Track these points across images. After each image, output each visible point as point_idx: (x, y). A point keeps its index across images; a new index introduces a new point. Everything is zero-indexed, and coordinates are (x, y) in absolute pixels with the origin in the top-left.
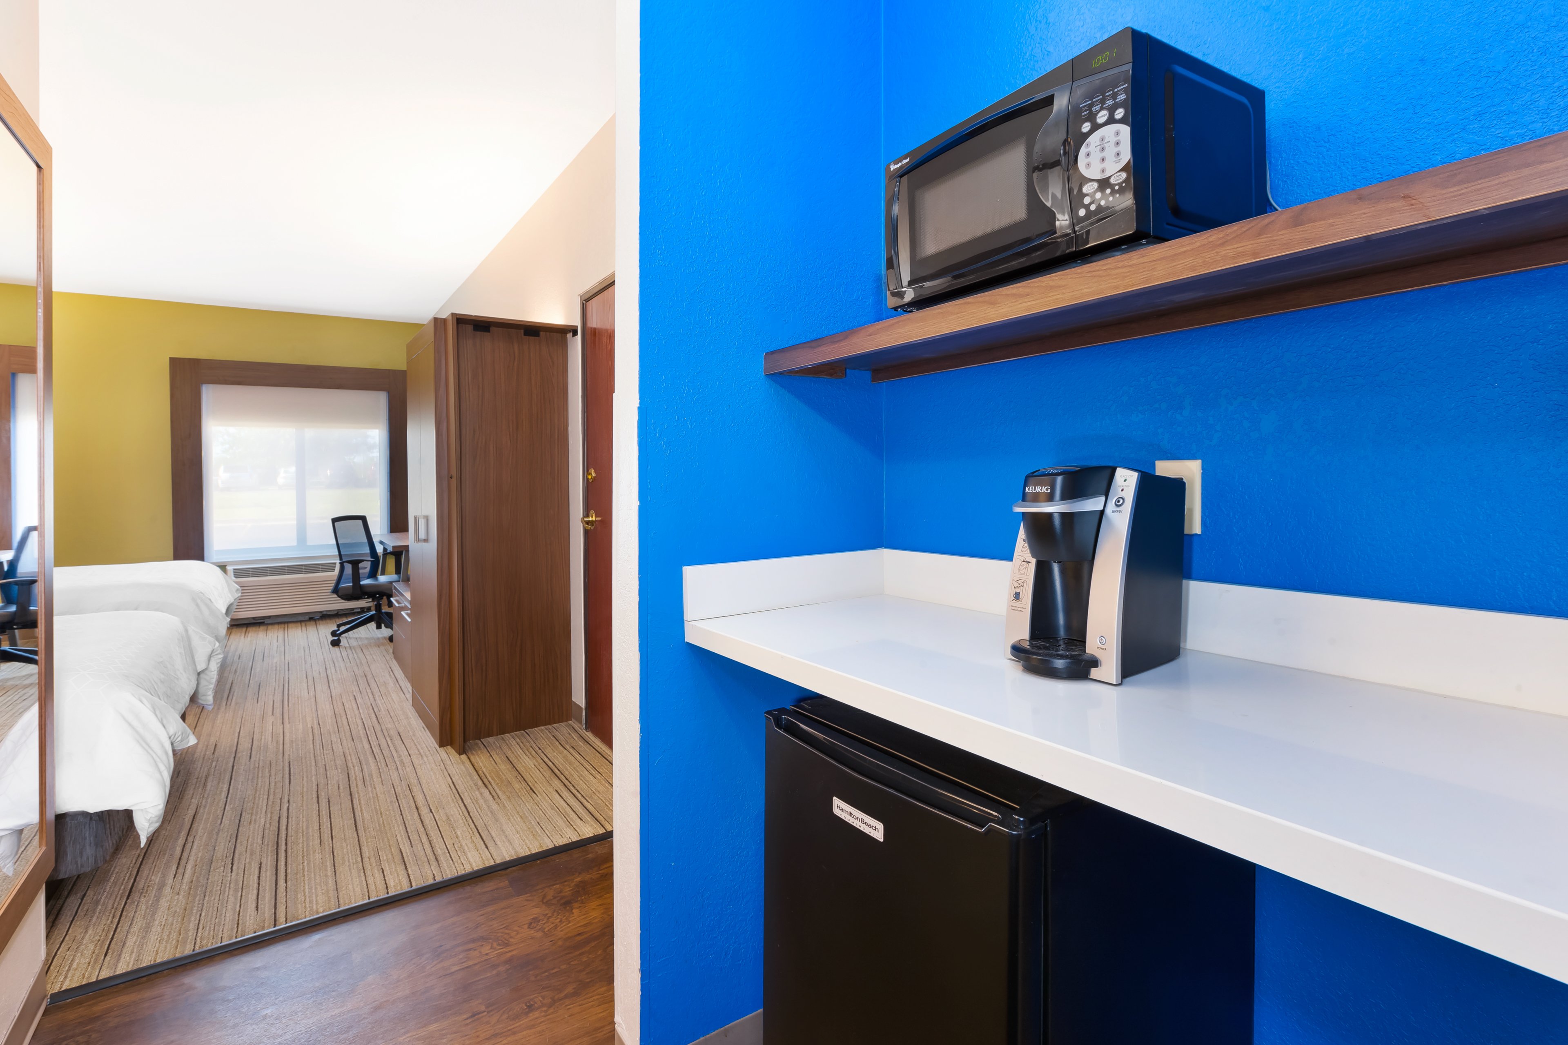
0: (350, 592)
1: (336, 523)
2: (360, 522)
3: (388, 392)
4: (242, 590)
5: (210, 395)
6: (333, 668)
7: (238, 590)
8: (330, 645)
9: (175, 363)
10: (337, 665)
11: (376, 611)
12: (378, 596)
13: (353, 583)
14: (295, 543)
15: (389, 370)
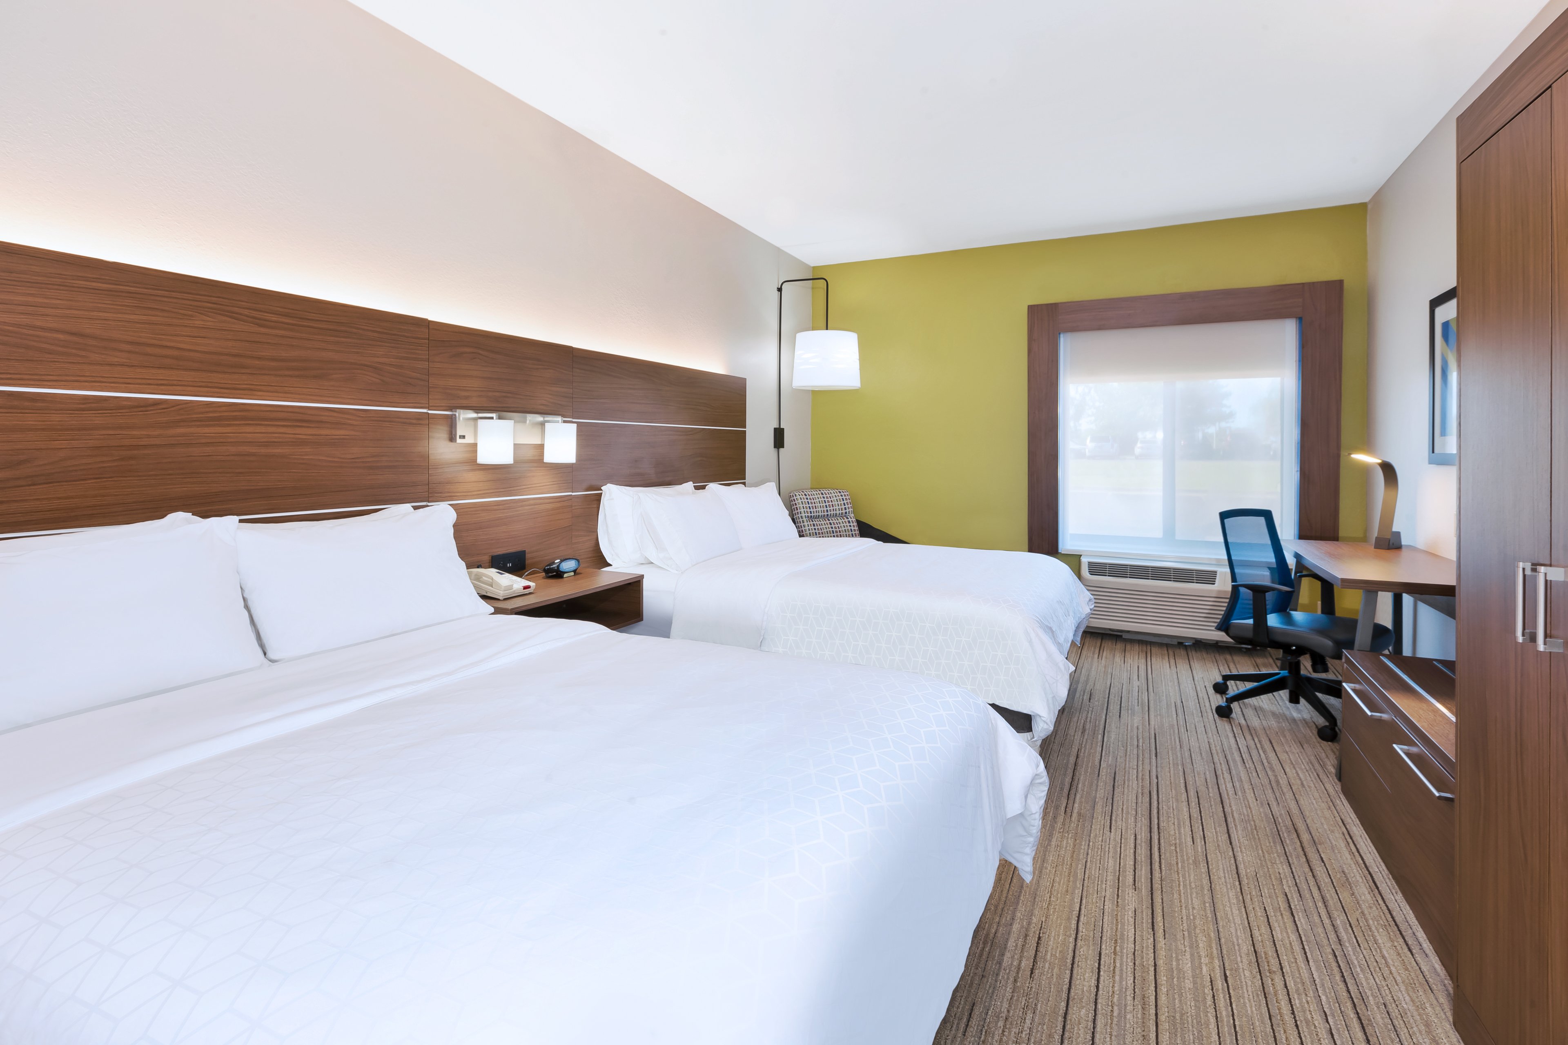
0: (1250, 634)
1: (1226, 521)
2: (1262, 520)
3: (1300, 319)
4: (1095, 603)
5: (1067, 345)
6: (1227, 776)
7: (1090, 600)
8: (1216, 716)
9: (1033, 310)
10: (1234, 772)
11: (1290, 672)
12: (1294, 648)
13: (1254, 618)
14: (1159, 534)
15: (1303, 284)
